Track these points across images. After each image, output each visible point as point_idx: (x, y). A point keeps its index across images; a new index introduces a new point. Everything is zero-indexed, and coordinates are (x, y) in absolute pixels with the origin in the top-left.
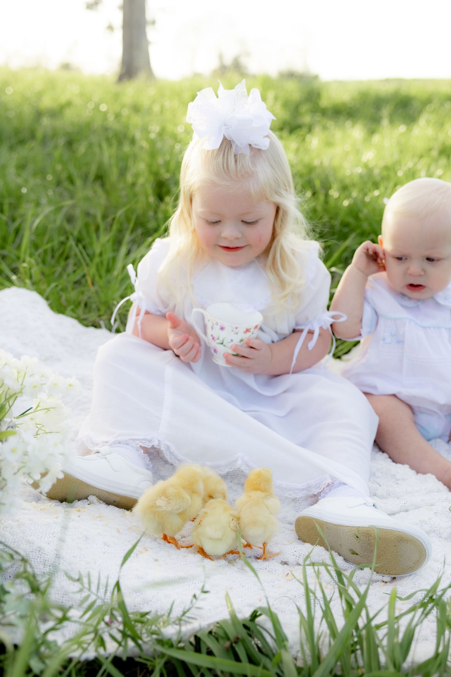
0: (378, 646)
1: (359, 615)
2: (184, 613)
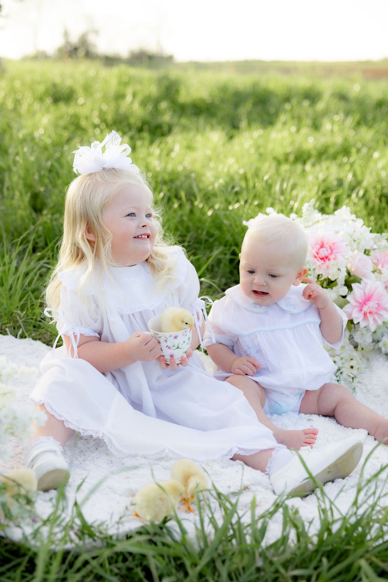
0: (246, 534)
1: (232, 516)
2: (121, 518)
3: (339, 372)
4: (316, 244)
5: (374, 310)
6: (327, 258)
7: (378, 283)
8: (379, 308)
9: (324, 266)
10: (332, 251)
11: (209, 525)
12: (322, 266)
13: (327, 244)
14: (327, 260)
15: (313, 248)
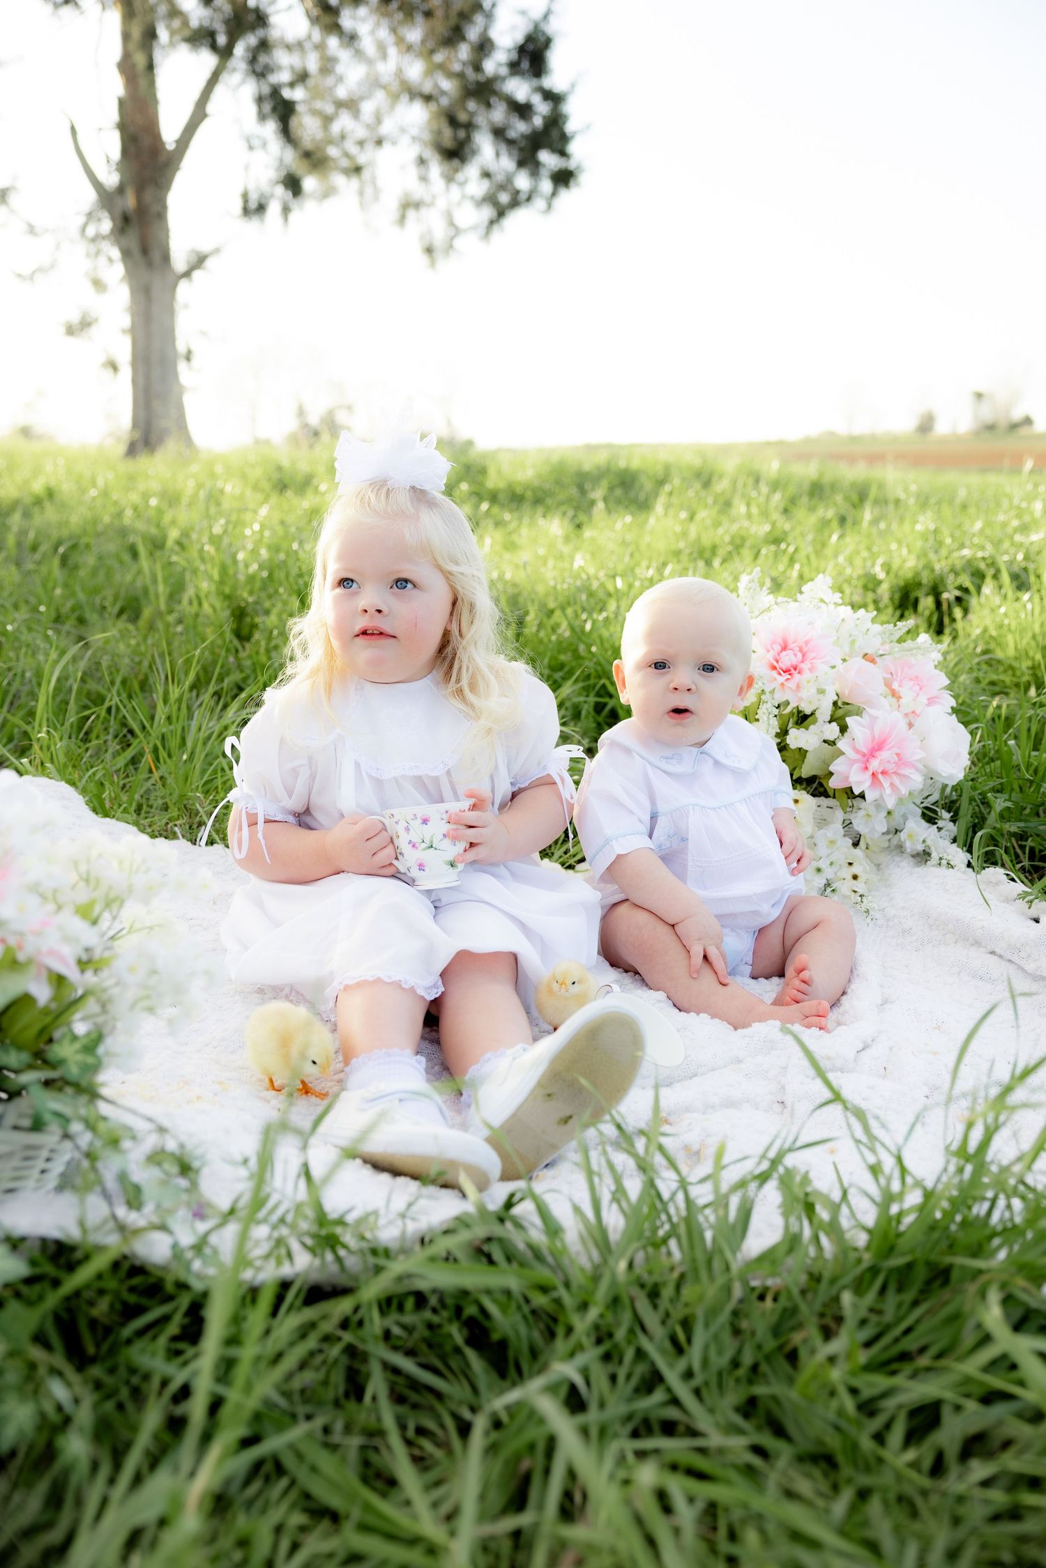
3: (829, 890)
4: (773, 643)
5: (890, 767)
6: (795, 669)
7: (896, 713)
8: (900, 763)
9: (792, 684)
10: (803, 656)
11: (610, 1205)
12: (786, 684)
13: (794, 642)
14: (797, 676)
15: (768, 651)
